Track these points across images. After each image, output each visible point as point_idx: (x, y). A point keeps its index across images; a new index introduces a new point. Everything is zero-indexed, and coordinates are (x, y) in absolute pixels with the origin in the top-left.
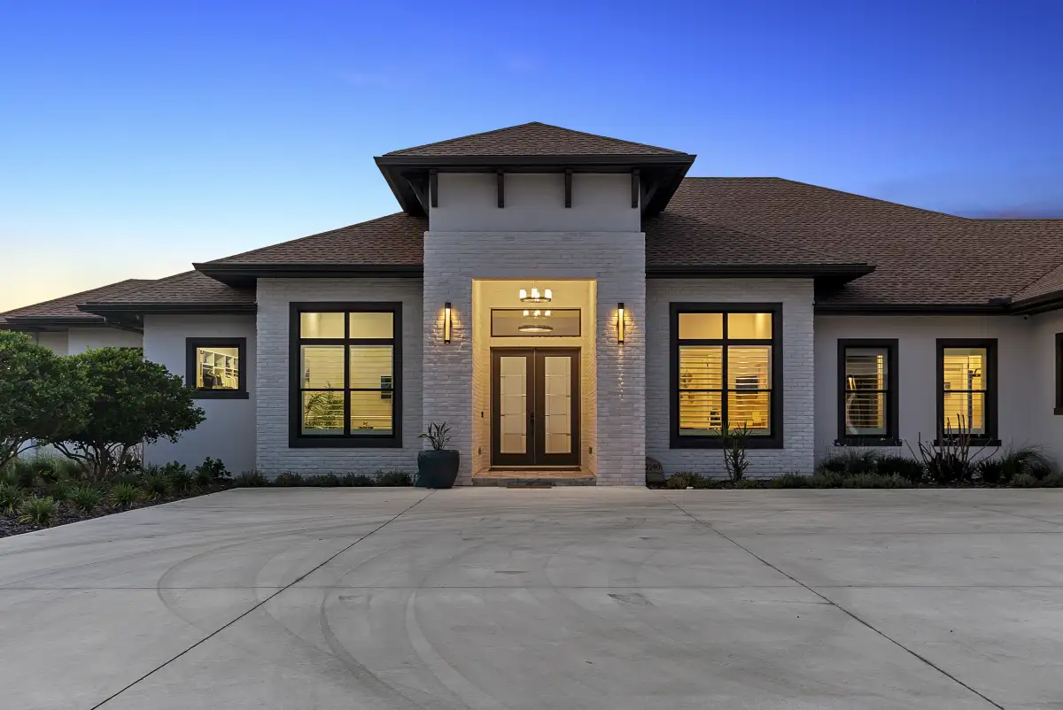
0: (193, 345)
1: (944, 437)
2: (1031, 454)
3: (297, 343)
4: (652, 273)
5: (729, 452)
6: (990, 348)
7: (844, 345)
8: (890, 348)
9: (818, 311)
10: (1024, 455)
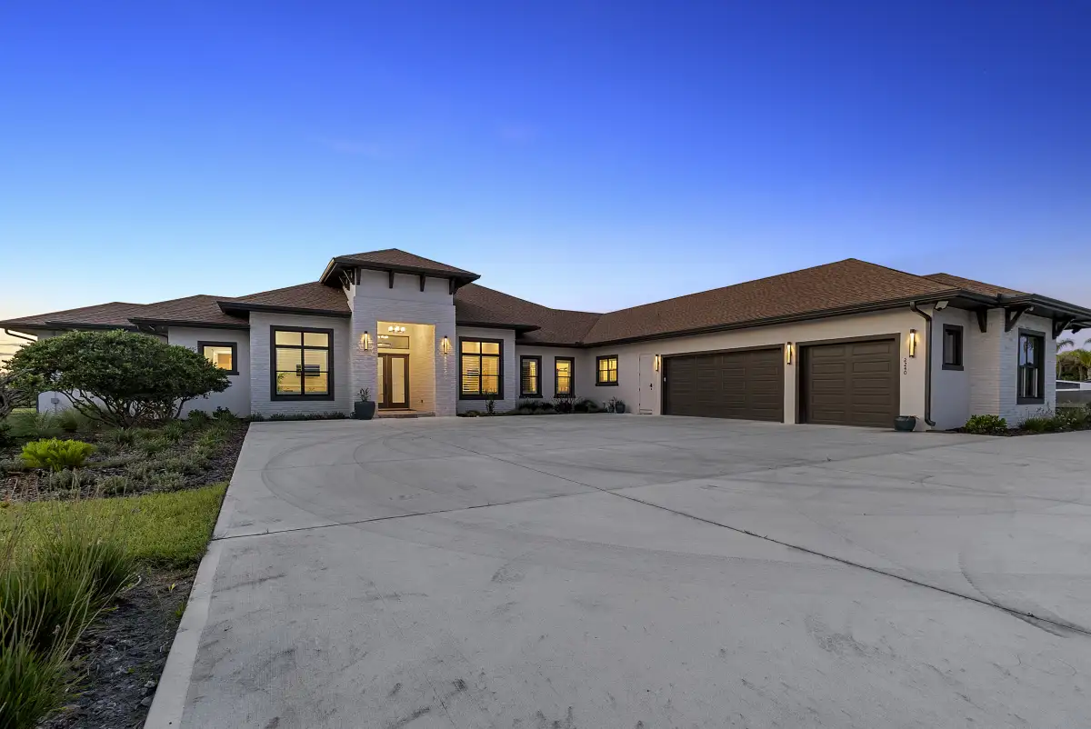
0: (202, 345)
1: (557, 396)
2: (588, 401)
3: (274, 347)
4: (458, 324)
5: (488, 401)
6: (572, 360)
7: (523, 357)
8: (538, 360)
9: (517, 344)
10: (586, 402)
